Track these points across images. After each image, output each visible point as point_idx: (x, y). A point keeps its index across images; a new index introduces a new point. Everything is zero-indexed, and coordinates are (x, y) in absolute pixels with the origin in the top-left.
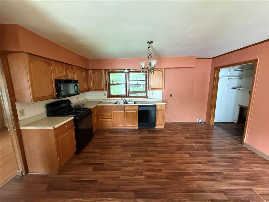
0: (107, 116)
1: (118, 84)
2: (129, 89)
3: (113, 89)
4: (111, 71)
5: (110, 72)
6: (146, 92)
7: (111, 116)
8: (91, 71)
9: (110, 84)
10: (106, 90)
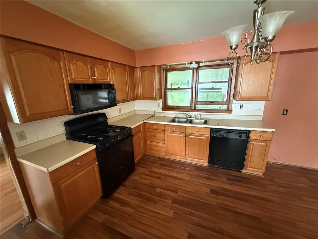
0: (158, 139)
1: (179, 88)
2: (196, 97)
3: (172, 97)
4: (168, 67)
5: (167, 70)
6: (228, 103)
7: (164, 140)
8: (138, 70)
9: (166, 89)
10: (161, 98)
